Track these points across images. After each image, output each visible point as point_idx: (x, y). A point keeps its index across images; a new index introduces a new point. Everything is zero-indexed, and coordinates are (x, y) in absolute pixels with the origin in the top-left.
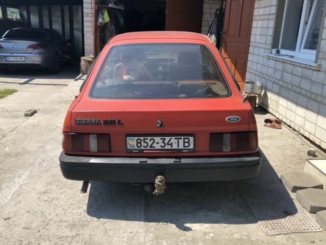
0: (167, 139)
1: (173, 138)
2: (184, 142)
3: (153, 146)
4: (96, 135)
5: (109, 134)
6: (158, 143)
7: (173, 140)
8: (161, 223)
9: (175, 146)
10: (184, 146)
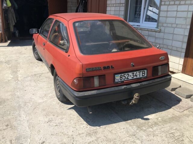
0: (135, 73)
1: (138, 72)
2: (143, 73)
3: (128, 78)
4: (98, 77)
5: (105, 75)
6: (130, 76)
7: (138, 73)
8: (133, 120)
9: (138, 77)
10: (143, 76)
